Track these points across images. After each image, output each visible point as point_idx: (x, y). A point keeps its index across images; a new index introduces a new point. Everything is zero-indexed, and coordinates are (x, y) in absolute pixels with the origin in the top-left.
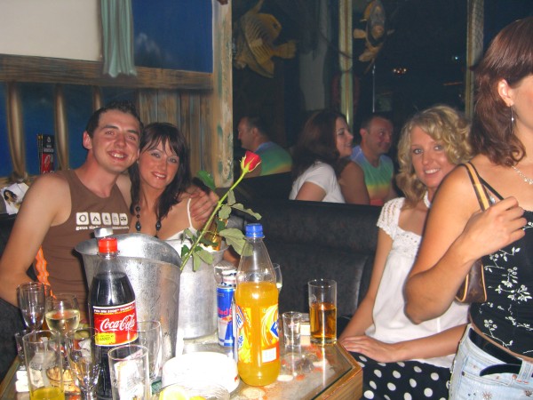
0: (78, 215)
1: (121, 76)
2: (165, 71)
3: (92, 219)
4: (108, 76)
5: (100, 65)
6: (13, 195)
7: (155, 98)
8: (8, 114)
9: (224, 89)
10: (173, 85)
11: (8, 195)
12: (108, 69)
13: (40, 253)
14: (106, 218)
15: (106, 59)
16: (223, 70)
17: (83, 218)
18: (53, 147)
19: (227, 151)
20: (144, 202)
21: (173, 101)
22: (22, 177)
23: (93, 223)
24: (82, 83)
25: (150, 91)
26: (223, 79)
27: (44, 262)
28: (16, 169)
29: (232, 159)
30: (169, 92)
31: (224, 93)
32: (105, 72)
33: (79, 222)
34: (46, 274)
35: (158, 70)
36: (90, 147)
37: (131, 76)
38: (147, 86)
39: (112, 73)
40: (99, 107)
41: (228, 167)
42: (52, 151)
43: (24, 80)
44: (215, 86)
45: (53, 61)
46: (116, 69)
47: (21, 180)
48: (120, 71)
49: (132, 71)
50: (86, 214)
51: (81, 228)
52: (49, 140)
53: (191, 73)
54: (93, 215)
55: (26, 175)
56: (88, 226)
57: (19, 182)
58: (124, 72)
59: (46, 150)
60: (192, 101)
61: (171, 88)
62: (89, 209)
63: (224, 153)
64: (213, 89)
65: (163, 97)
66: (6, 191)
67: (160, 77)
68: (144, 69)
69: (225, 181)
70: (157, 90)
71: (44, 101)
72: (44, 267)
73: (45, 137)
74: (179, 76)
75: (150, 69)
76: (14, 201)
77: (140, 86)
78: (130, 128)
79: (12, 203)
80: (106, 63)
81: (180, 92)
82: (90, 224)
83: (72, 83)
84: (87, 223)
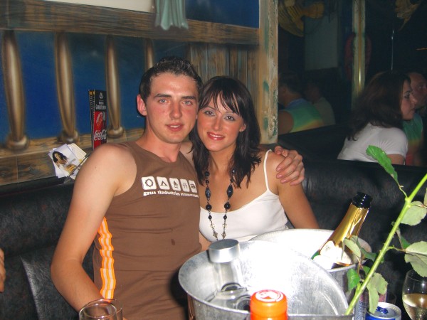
0: (144, 179)
1: (173, 28)
2: (215, 24)
3: (160, 183)
4: (159, 27)
5: (152, 16)
6: (63, 157)
7: (205, 53)
8: (57, 67)
9: (270, 45)
10: (222, 39)
11: (58, 157)
12: (160, 21)
13: (104, 224)
14: (175, 184)
15: (158, 11)
16: (270, 26)
17: (149, 183)
18: (105, 104)
19: (273, 107)
20: (214, 166)
21: (223, 55)
22: (72, 136)
23: (162, 187)
24: (134, 35)
25: (201, 46)
26: (270, 34)
27: (109, 236)
28: (65, 128)
29: (277, 115)
30: (218, 46)
31: (270, 49)
32: (157, 24)
33: (145, 187)
34: (111, 249)
35: (209, 24)
36: (145, 113)
37: (183, 29)
38: (198, 40)
39: (165, 26)
40: (151, 66)
41: (273, 123)
42: (104, 108)
43: (73, 31)
44: (262, 41)
45: (104, 10)
46: (168, 22)
47: (71, 140)
48: (172, 24)
49: (184, 24)
50: (152, 178)
51: (148, 193)
52: (101, 96)
53: (239, 28)
54: (160, 179)
55: (76, 134)
56: (156, 190)
57: (69, 143)
58: (176, 25)
59: (98, 107)
60: (240, 56)
61: (220, 42)
62: (155, 173)
63: (270, 110)
64: (258, 45)
65: (213, 52)
66: (55, 152)
67: (211, 31)
68: (195, 22)
69: (270, 138)
70: (208, 44)
71: (94, 54)
72: (108, 241)
73: (98, 93)
74: (228, 31)
75: (201, 22)
76: (64, 164)
77: (191, 40)
78: (185, 94)
79: (61, 166)
80: (158, 15)
81: (229, 47)
82: (158, 189)
83: (125, 35)
84: (154, 187)
